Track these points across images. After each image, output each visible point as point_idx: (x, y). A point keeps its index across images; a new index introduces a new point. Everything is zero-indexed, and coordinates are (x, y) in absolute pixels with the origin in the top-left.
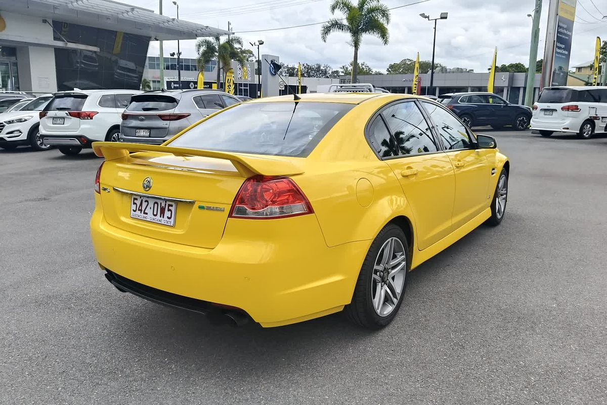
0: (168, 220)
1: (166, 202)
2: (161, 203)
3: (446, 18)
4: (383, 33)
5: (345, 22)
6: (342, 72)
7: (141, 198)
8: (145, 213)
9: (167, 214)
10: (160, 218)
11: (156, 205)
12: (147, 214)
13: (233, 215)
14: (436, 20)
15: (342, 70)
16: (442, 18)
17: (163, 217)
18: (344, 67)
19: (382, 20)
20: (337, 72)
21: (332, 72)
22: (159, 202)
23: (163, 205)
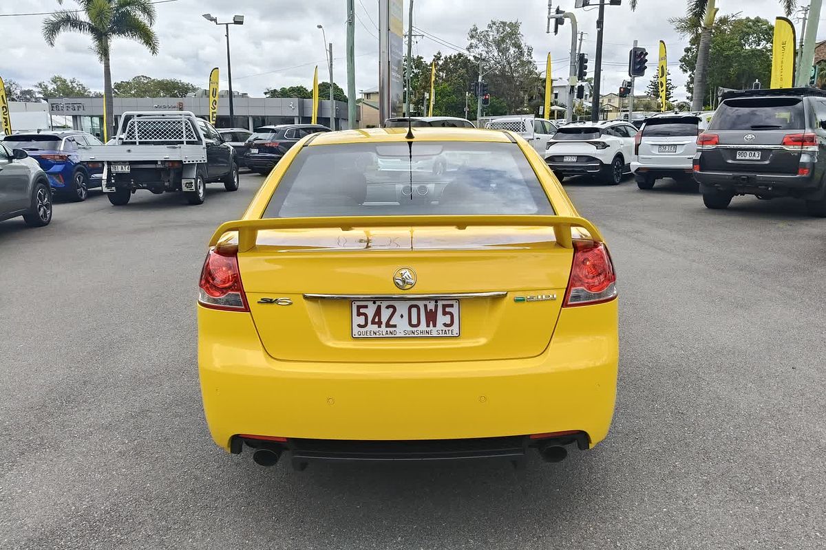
0: (447, 329)
1: (436, 302)
2: (426, 306)
3: (241, 23)
4: (148, 38)
5: (84, 17)
6: (40, 93)
7: (374, 303)
8: (388, 325)
9: (442, 319)
10: (428, 329)
11: (414, 311)
12: (395, 326)
13: (569, 303)
14: (227, 24)
15: (40, 90)
16: (236, 23)
17: (435, 325)
18: (40, 84)
19: (142, 17)
20: (29, 92)
21: (21, 93)
22: (421, 304)
23: (431, 306)
